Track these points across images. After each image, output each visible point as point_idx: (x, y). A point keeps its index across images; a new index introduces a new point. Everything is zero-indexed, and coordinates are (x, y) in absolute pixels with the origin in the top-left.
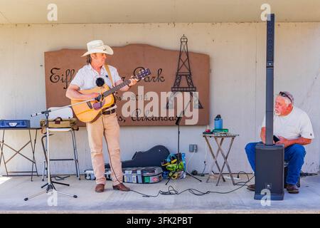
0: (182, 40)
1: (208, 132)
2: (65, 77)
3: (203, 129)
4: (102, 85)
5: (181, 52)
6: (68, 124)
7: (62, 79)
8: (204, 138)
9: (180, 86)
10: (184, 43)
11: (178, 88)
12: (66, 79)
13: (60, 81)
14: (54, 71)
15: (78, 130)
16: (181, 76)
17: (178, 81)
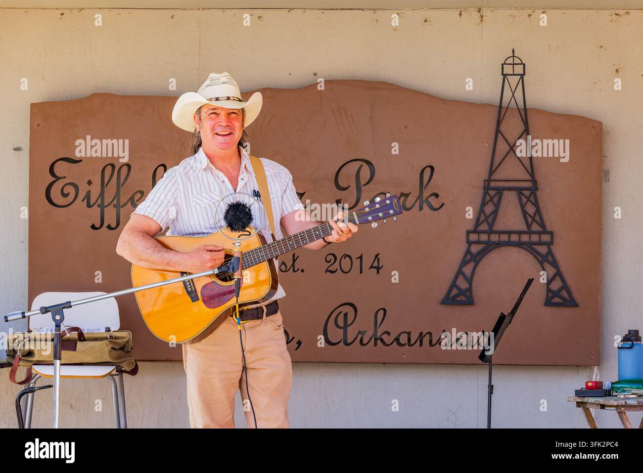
0: (508, 69)
1: (596, 389)
2: (96, 190)
3: (579, 381)
4: (243, 228)
5: (501, 111)
6: (103, 350)
7: (88, 196)
8: (580, 410)
9: (498, 226)
10: (514, 80)
11: (490, 232)
12: (102, 195)
13: (80, 204)
14: (61, 169)
15: (134, 372)
16: (500, 191)
17: (489, 209)
